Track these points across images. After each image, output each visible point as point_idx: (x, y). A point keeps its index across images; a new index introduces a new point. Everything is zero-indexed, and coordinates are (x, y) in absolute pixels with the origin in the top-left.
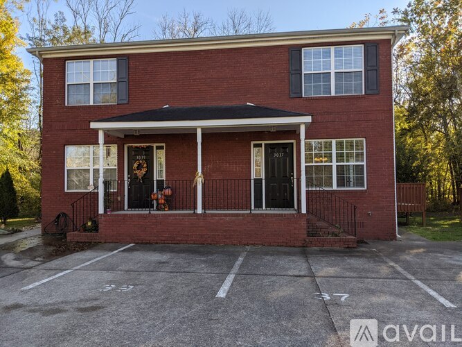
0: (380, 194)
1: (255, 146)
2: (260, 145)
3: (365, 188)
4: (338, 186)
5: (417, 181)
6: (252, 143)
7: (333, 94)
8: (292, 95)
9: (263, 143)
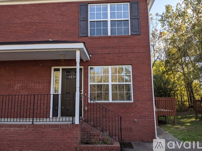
0: (143, 106)
1: (55, 70)
2: (58, 70)
3: (132, 102)
4: (113, 100)
5: (170, 96)
6: (53, 68)
7: (109, 34)
8: (81, 35)
9: (61, 68)
